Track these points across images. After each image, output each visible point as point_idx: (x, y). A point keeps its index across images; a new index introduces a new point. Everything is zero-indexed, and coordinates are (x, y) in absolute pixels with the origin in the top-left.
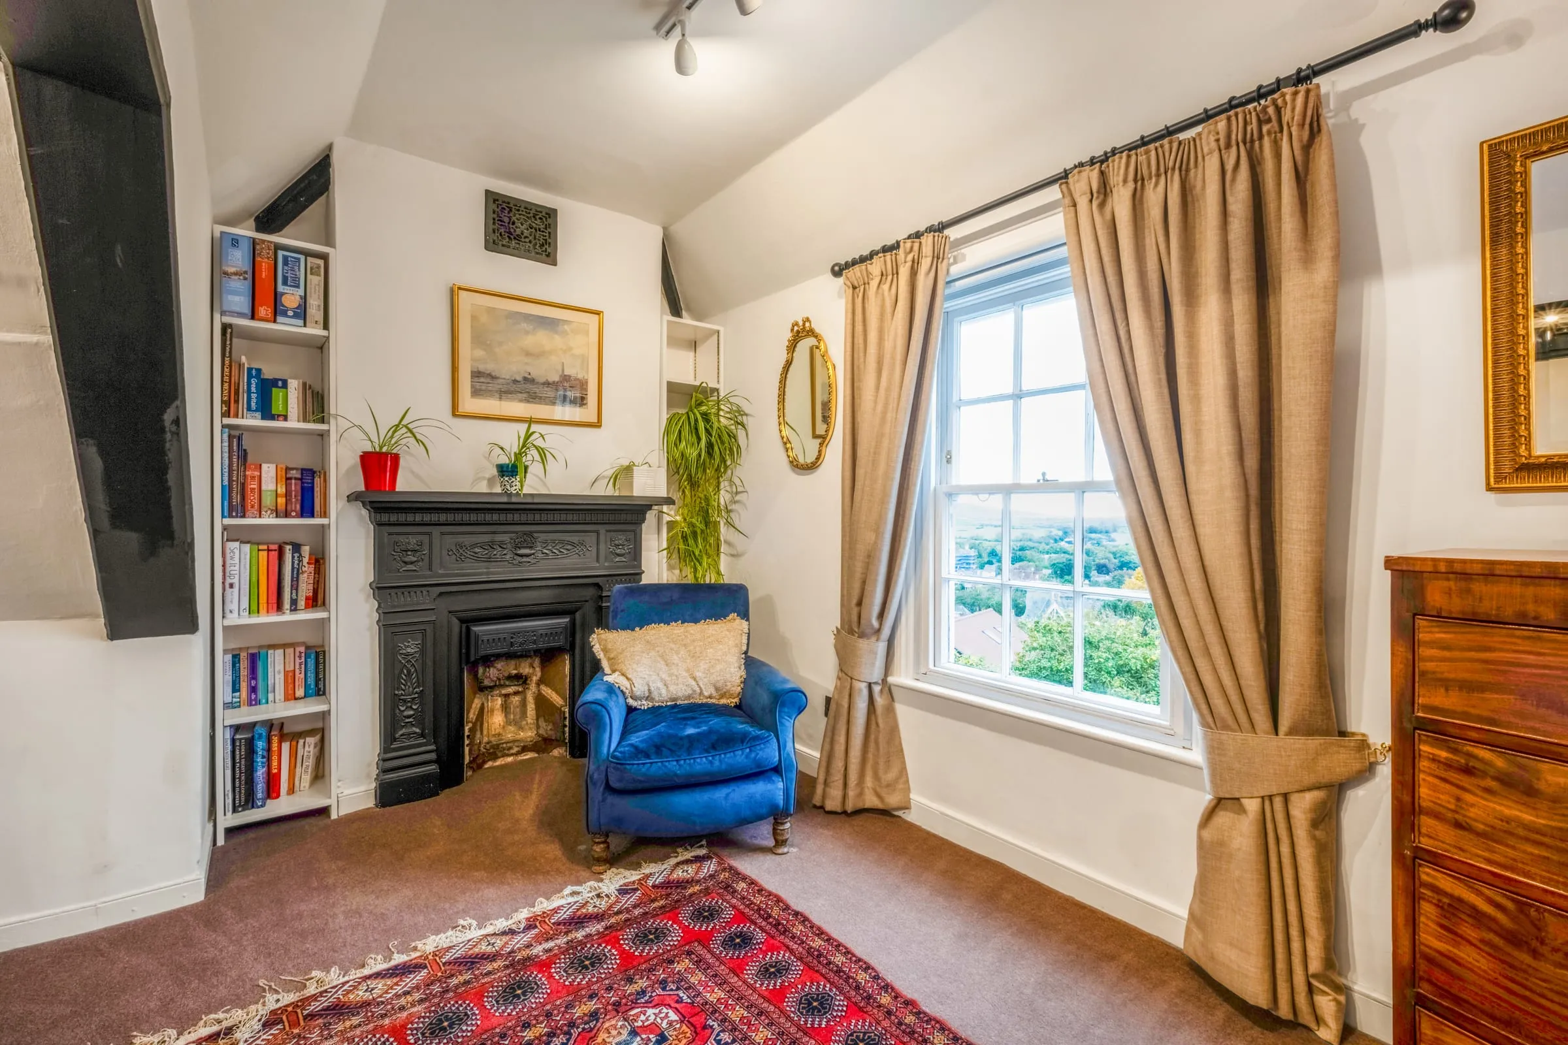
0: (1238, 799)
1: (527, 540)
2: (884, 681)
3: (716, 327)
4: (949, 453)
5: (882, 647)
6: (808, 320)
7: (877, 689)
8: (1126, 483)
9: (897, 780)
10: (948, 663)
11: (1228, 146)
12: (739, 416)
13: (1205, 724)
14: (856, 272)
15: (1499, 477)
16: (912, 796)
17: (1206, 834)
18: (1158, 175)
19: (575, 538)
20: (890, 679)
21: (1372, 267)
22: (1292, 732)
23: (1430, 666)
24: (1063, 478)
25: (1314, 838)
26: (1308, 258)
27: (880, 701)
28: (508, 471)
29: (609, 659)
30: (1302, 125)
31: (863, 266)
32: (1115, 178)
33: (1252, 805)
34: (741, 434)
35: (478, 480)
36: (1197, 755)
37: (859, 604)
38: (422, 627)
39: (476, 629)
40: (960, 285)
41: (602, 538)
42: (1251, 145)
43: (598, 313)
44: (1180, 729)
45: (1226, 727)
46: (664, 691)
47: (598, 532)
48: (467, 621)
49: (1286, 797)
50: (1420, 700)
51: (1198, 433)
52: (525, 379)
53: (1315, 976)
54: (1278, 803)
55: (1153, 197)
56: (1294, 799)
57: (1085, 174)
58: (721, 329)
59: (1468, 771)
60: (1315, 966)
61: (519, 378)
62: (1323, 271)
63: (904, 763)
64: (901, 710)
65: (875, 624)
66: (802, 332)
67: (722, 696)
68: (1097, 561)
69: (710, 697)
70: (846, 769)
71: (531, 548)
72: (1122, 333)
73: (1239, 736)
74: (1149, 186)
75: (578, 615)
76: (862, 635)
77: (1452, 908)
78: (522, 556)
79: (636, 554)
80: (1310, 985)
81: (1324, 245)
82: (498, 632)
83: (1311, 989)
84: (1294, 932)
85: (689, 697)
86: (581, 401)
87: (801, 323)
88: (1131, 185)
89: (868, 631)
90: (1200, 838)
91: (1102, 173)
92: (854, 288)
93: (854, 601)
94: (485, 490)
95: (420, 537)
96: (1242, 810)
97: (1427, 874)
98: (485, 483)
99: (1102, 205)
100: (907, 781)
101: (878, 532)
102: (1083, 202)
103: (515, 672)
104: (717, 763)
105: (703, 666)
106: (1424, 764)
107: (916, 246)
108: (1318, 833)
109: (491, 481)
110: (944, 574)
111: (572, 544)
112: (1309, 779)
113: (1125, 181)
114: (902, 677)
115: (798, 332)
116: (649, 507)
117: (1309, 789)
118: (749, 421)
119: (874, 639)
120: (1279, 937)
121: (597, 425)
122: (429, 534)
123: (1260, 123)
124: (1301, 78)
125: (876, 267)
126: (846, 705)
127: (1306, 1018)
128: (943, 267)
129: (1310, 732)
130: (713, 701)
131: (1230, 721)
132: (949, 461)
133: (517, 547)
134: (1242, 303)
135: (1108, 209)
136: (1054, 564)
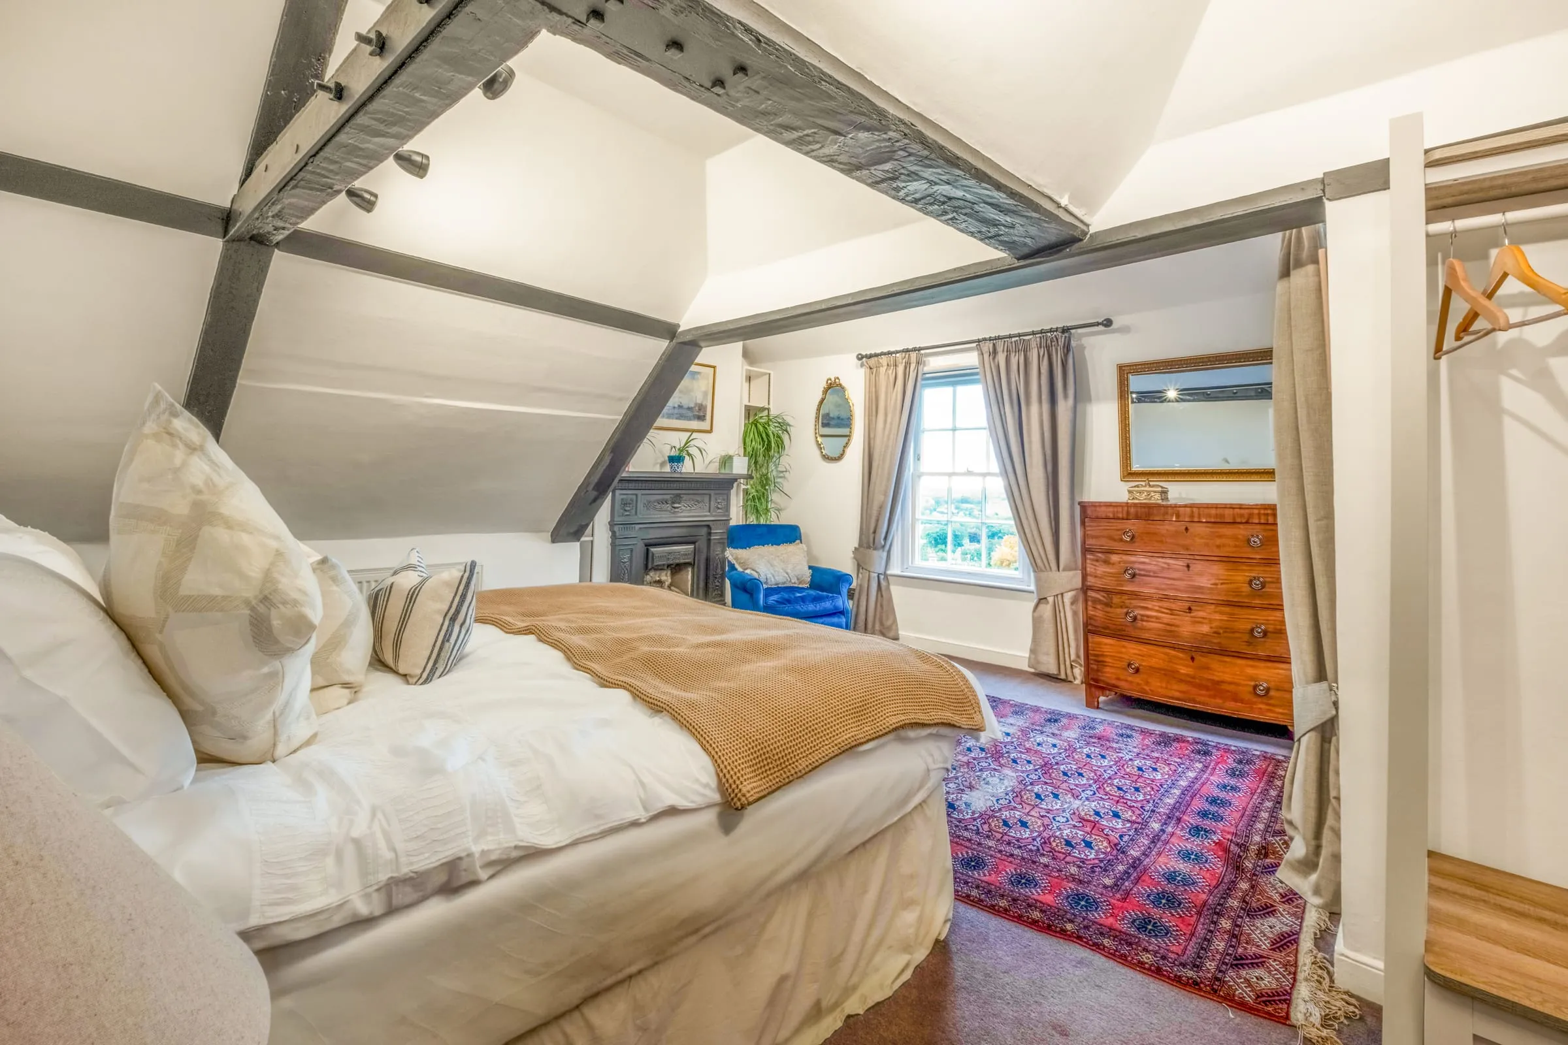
0: (1046, 598)
1: (677, 499)
2: (885, 573)
3: (769, 372)
4: (919, 455)
5: (885, 554)
6: (838, 378)
7: (882, 577)
8: (1004, 472)
9: (892, 624)
10: (918, 562)
11: (1041, 347)
12: (784, 426)
13: (1034, 571)
14: (873, 361)
15: (1124, 477)
16: (900, 632)
17: (1036, 614)
18: (1016, 352)
19: (699, 498)
20: (889, 572)
21: (1089, 399)
22: (1064, 570)
23: (1089, 532)
24: (976, 471)
25: (1072, 609)
26: (1066, 396)
27: (883, 583)
28: (675, 460)
29: (740, 564)
30: (1064, 347)
31: (876, 358)
32: (1000, 348)
33: (1051, 599)
34: (785, 437)
35: (655, 464)
36: (1032, 588)
37: (875, 532)
38: (630, 547)
39: (653, 550)
40: (927, 376)
41: (713, 499)
42: (1048, 348)
43: (714, 367)
44: (1026, 578)
45: (1042, 571)
46: (773, 579)
47: (710, 495)
48: (648, 545)
49: (1062, 594)
50: (1087, 542)
51: (1031, 456)
52: (679, 406)
53: (1073, 661)
54: (1060, 597)
55: (1014, 361)
56: (1065, 595)
57: (987, 344)
58: (772, 373)
59: (1097, 561)
60: (1073, 657)
61: (676, 406)
62: (1071, 401)
63: (895, 615)
64: (893, 588)
65: (883, 543)
66: (833, 387)
67: (800, 583)
68: (969, 530)
69: (795, 583)
70: (866, 620)
71: (679, 503)
72: (1002, 413)
73: (1046, 573)
74: (1013, 355)
75: (697, 544)
76: (875, 549)
77: (1095, 601)
78: (675, 508)
79: (727, 509)
80: (1071, 665)
81: (1071, 392)
82: (663, 551)
83: (1072, 666)
84: (1066, 645)
85: (784, 583)
86: (701, 418)
87: (833, 380)
88: (1005, 353)
89: (879, 546)
90: (1033, 617)
91: (994, 344)
92: (871, 368)
93: (872, 530)
94: (658, 470)
95: (631, 496)
96: (1048, 602)
97: (1091, 593)
98: (658, 466)
99: (994, 358)
100: (897, 625)
101: (886, 494)
102: (986, 356)
103: (658, 579)
104: (818, 607)
105: (790, 566)
106: (1088, 561)
107: (907, 356)
108: (1074, 607)
109: (662, 464)
110: (917, 517)
111: (698, 501)
112: (1069, 587)
113: (1003, 351)
114: (895, 570)
115: (831, 384)
116: (736, 480)
117: (1069, 591)
118: (792, 430)
119: (881, 551)
120: (1061, 648)
121: (710, 431)
122: (636, 495)
123: (1051, 342)
124: (1065, 330)
125: (884, 360)
126: (866, 586)
127: (1070, 678)
128: (920, 368)
129: (1071, 570)
130: (796, 585)
131: (1043, 569)
132: (919, 459)
133: (673, 503)
134: (1046, 407)
135: (996, 361)
136: (928, 535)
